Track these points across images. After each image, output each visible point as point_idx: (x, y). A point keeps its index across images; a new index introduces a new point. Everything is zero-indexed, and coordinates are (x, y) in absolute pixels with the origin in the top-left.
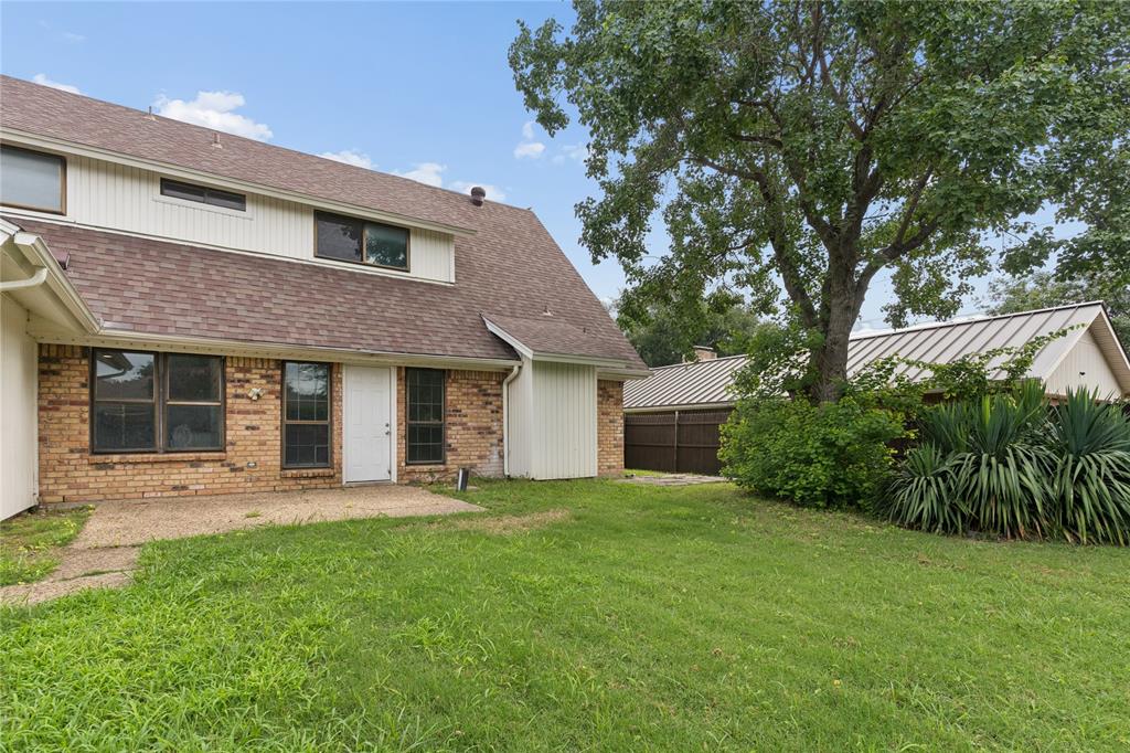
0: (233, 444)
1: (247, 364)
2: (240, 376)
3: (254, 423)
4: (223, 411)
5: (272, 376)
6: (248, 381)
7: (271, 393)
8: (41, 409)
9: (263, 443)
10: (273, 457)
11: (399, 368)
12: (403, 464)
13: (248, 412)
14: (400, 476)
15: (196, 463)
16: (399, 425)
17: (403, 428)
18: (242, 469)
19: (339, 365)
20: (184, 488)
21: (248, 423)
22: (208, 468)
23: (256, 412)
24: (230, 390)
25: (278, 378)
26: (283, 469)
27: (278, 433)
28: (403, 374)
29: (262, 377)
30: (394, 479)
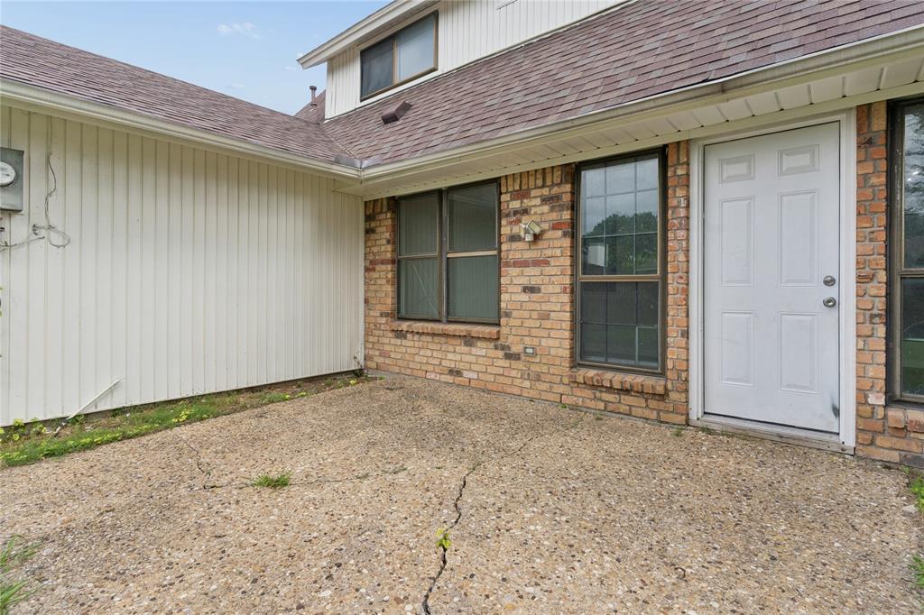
0: (508, 315)
1: (524, 182)
2: (516, 205)
3: (534, 282)
4: (498, 262)
5: (557, 197)
6: (525, 211)
7: (555, 227)
8: (367, 270)
9: (545, 316)
10: (558, 342)
11: (864, 112)
12: (877, 399)
13: (524, 264)
14: (868, 429)
15: (469, 340)
16: (862, 279)
17: (877, 288)
18: (516, 357)
19: (683, 146)
20: (458, 373)
21: (524, 281)
22: (481, 349)
23: (537, 263)
24: (505, 230)
25: (567, 198)
26: (575, 365)
27: (566, 298)
28: (879, 123)
29: (545, 200)
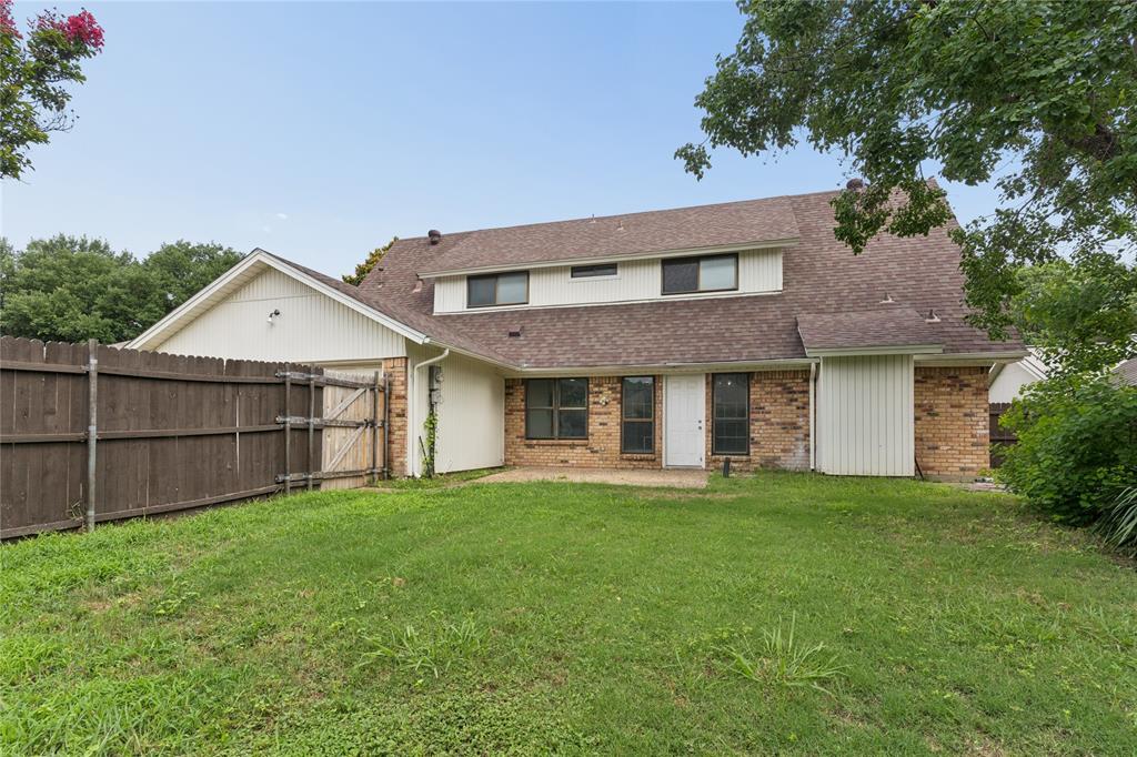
0: (592, 435)
1: (600, 381)
2: (596, 389)
3: (605, 421)
4: (587, 412)
5: (615, 388)
6: (601, 392)
7: (614, 400)
8: (506, 414)
9: (610, 435)
10: (615, 445)
11: (707, 375)
12: (710, 454)
13: (600, 414)
14: (708, 464)
15: (573, 447)
16: (707, 421)
17: (710, 424)
18: (597, 452)
19: (660, 376)
20: (567, 462)
21: (600, 420)
22: (579, 450)
23: (605, 414)
24: (591, 399)
25: (619, 389)
26: (622, 453)
27: (619, 427)
28: (710, 378)
29: (610, 389)
30: (704, 467)
